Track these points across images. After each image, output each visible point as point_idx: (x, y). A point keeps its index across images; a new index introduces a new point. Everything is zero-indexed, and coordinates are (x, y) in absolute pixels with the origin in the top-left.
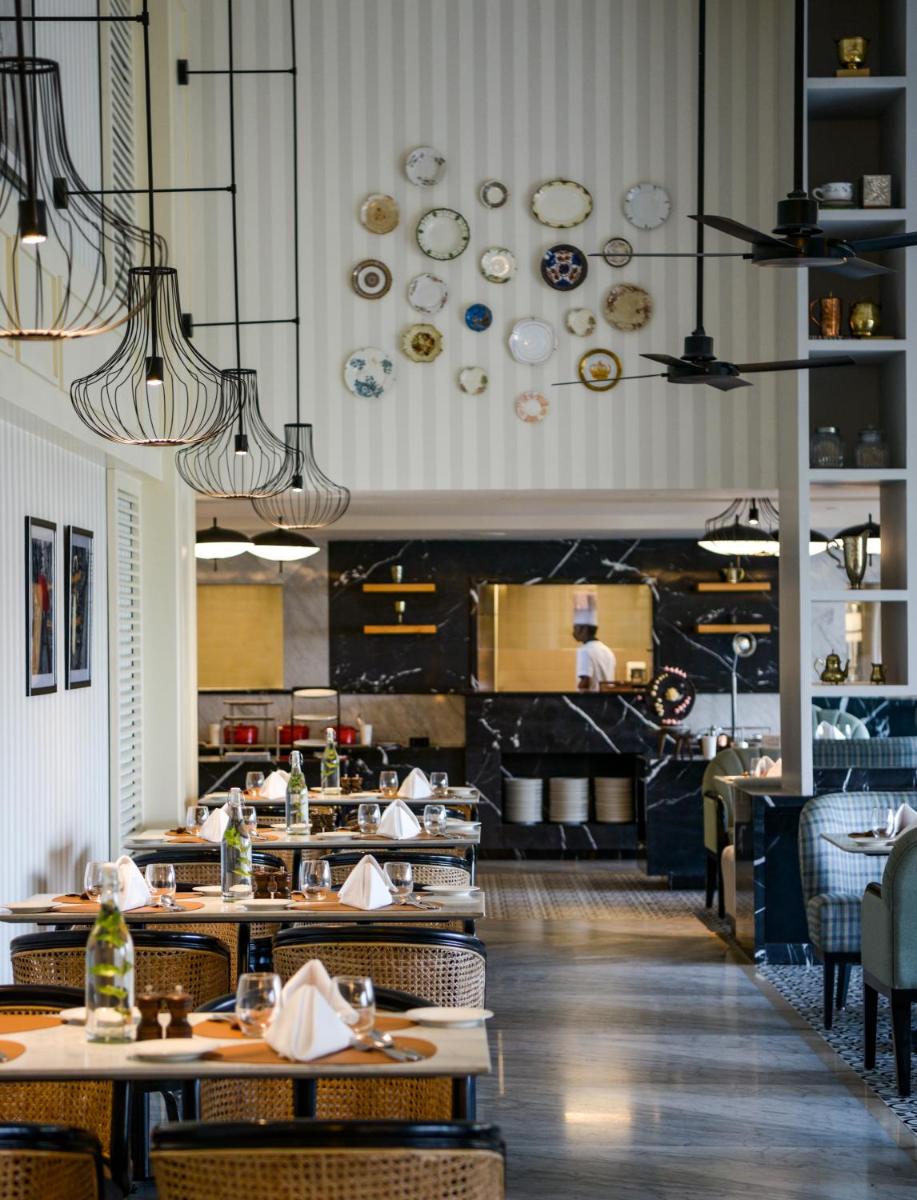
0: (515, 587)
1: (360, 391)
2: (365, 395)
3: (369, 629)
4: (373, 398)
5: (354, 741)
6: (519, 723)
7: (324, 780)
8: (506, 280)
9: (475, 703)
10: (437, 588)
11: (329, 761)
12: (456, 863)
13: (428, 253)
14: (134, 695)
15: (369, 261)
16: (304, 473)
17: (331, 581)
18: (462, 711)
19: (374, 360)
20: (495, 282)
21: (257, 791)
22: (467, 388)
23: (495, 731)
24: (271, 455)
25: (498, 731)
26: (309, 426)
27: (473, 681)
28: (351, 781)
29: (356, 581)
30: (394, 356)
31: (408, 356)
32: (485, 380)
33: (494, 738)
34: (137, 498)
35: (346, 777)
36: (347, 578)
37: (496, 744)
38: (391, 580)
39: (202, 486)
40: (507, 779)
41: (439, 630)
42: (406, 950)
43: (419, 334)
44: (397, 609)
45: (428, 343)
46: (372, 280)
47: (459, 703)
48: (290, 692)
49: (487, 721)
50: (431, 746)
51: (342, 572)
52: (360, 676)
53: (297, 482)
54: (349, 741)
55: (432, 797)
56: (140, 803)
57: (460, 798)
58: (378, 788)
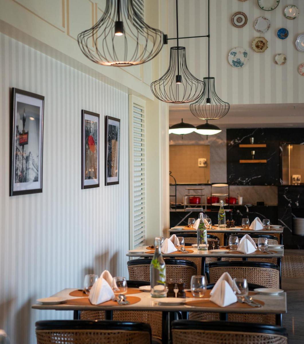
0: (296, 145)
1: (234, 65)
2: (236, 66)
3: (242, 161)
4: (240, 67)
5: (235, 203)
6: (298, 197)
7: (219, 222)
8: (294, 18)
9: (281, 189)
10: (267, 146)
11: (221, 214)
12: (272, 267)
13: (262, 8)
14: (142, 187)
15: (239, 12)
16: (211, 97)
17: (227, 144)
18: (277, 192)
19: (240, 52)
20: (290, 19)
21: (192, 226)
22: (278, 62)
23: (289, 200)
24: (191, 83)
25: (290, 200)
26: (213, 78)
27: (281, 181)
28: (230, 222)
29: (237, 143)
30: (248, 50)
31: (254, 50)
32: (285, 59)
33: (289, 202)
34: (144, 107)
35: (228, 221)
36: (233, 142)
37: (289, 205)
38: (250, 143)
39: (163, 99)
40: (294, 218)
41: (268, 162)
42: (243, 335)
43: (258, 41)
44: (252, 154)
45: (262, 45)
46: (240, 20)
47: (275, 189)
48: (211, 185)
49: (286, 196)
50: (265, 205)
51: (231, 140)
52: (239, 178)
53: (208, 101)
54: (234, 203)
55: (263, 230)
56: (144, 231)
57: (275, 230)
58: (241, 225)
